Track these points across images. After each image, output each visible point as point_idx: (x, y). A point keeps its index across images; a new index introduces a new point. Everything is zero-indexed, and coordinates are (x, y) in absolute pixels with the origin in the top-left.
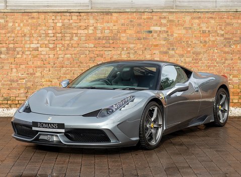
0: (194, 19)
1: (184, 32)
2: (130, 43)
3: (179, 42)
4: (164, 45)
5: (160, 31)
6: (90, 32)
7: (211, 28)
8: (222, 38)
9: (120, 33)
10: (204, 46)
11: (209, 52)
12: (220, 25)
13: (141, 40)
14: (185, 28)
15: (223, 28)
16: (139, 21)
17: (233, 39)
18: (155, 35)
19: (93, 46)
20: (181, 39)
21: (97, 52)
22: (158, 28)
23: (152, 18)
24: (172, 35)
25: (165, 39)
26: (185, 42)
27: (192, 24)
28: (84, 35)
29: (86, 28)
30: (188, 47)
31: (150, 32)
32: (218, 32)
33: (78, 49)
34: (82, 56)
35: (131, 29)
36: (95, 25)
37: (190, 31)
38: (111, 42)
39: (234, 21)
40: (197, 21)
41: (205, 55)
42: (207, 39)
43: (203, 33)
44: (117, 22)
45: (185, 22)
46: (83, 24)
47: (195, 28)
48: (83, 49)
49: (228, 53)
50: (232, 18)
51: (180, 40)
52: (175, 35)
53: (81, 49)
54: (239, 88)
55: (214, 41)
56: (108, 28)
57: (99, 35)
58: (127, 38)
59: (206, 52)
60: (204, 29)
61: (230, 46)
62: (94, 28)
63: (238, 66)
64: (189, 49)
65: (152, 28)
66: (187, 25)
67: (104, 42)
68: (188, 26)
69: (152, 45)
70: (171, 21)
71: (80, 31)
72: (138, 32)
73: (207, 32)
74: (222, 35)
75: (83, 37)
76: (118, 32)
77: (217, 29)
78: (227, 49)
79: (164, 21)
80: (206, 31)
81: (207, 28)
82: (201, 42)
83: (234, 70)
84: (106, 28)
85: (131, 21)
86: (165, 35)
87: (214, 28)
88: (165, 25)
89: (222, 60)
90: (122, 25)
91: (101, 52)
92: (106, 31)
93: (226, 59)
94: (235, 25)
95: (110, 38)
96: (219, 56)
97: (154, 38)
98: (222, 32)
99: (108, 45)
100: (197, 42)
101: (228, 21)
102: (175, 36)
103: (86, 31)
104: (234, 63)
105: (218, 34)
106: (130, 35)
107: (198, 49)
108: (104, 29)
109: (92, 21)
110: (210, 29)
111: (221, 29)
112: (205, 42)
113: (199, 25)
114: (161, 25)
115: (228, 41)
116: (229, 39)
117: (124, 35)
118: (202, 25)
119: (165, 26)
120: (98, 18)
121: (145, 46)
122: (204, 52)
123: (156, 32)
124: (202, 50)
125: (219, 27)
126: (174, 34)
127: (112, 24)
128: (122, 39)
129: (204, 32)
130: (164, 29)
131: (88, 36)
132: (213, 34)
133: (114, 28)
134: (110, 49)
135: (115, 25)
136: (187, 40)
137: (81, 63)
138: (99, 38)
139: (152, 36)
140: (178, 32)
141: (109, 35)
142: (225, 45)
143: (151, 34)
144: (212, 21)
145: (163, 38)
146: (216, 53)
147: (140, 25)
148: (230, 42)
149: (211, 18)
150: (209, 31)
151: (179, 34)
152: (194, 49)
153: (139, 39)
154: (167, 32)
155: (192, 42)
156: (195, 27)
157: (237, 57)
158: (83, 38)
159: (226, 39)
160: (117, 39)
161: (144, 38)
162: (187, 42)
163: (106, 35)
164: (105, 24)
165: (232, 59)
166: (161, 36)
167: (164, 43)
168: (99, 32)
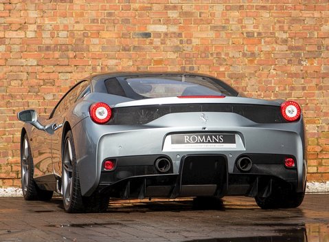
0: (230, 10)
1: (212, 34)
2: (108, 57)
3: (203, 55)
4: (173, 61)
5: (166, 34)
6: (31, 35)
7: (264, 26)
8: (285, 47)
9: (87, 37)
10: (251, 61)
11: (260, 75)
12: (279, 22)
13: (129, 50)
14: (214, 28)
15: (286, 28)
16: (126, 14)
17: (305, 50)
18: (157, 41)
19: (35, 63)
20: (207, 49)
21: (44, 76)
22: (162, 28)
23: (151, 8)
24: (189, 42)
25: (177, 49)
26: (215, 56)
27: (228, 20)
28: (18, 41)
29: (23, 27)
30: (221, 64)
31: (147, 35)
32: (277, 35)
33: (5, 69)
34: (13, 83)
35: (110, 29)
36: (39, 21)
37: (223, 34)
38: (71, 54)
39: (307, 14)
40: (236, 14)
41: (253, 81)
42: (256, 49)
43: (248, 36)
44: (82, 15)
45: (213, 15)
46: (14, 19)
47: (233, 28)
48: (15, 69)
49: (296, 75)
50: (303, 7)
51: (204, 51)
52: (195, 42)
53: (10, 68)
54: (318, 144)
55: (269, 53)
56: (66, 28)
57: (47, 41)
58: (103, 48)
59: (253, 74)
60: (250, 29)
61: (300, 63)
62: (38, 26)
63: (316, 102)
64: (222, 69)
65: (151, 28)
66: (218, 21)
67: (57, 54)
68: (220, 24)
69: (150, 61)
70: (187, 14)
71: (10, 34)
72: (124, 36)
73: (256, 35)
74: (285, 41)
75: (16, 46)
76: (85, 35)
77: (273, 29)
78: (293, 69)
79: (173, 14)
80: (253, 33)
81: (256, 27)
82: (244, 55)
83: (308, 109)
84: (61, 28)
85: (110, 14)
86: (176, 41)
87: (269, 28)
88: (175, 22)
89: (285, 89)
90: (93, 21)
91: (52, 76)
92: (60, 34)
93: (293, 89)
94: (309, 22)
95: (69, 47)
96: (280, 82)
97: (155, 48)
98: (285, 36)
99: (66, 61)
100: (237, 55)
101: (294, 13)
102: (194, 44)
103: (21, 34)
104: (307, 95)
105: (277, 38)
106: (109, 41)
107: (239, 69)
108: (56, 28)
109: (33, 14)
110: (261, 29)
111: (281, 28)
112: (253, 54)
113: (240, 21)
114: (168, 22)
115: (296, 54)
116: (297, 48)
117: (96, 41)
118: (246, 22)
119: (175, 24)
120: (45, 7)
121: (138, 63)
122: (250, 74)
123: (158, 35)
124: (247, 71)
125: (277, 26)
126: (193, 40)
127: (72, 20)
128: (92, 48)
129: (250, 35)
130: (174, 29)
131: (25, 42)
132: (267, 39)
133: (77, 27)
134: (69, 69)
135: (77, 22)
136: (218, 50)
137: (11, 96)
138: (48, 48)
139: (151, 43)
140: (200, 36)
141: (67, 41)
142: (290, 61)
143: (148, 40)
144: (266, 14)
145: (172, 47)
146: (273, 76)
147: (126, 21)
148: (300, 54)
149: (264, 8)
150: (259, 34)
151: (202, 39)
152: (231, 69)
153: (124, 50)
154: (180, 35)
155: (227, 54)
156: (233, 25)
157: (313, 84)
158: (16, 48)
159: (291, 48)
160: (82, 50)
161: (135, 47)
162: (217, 54)
163: (61, 41)
164: (59, 20)
165: (304, 89)
166: (168, 43)
167: (173, 56)
168: (46, 35)
